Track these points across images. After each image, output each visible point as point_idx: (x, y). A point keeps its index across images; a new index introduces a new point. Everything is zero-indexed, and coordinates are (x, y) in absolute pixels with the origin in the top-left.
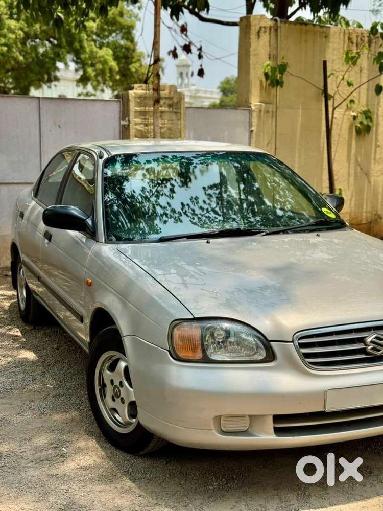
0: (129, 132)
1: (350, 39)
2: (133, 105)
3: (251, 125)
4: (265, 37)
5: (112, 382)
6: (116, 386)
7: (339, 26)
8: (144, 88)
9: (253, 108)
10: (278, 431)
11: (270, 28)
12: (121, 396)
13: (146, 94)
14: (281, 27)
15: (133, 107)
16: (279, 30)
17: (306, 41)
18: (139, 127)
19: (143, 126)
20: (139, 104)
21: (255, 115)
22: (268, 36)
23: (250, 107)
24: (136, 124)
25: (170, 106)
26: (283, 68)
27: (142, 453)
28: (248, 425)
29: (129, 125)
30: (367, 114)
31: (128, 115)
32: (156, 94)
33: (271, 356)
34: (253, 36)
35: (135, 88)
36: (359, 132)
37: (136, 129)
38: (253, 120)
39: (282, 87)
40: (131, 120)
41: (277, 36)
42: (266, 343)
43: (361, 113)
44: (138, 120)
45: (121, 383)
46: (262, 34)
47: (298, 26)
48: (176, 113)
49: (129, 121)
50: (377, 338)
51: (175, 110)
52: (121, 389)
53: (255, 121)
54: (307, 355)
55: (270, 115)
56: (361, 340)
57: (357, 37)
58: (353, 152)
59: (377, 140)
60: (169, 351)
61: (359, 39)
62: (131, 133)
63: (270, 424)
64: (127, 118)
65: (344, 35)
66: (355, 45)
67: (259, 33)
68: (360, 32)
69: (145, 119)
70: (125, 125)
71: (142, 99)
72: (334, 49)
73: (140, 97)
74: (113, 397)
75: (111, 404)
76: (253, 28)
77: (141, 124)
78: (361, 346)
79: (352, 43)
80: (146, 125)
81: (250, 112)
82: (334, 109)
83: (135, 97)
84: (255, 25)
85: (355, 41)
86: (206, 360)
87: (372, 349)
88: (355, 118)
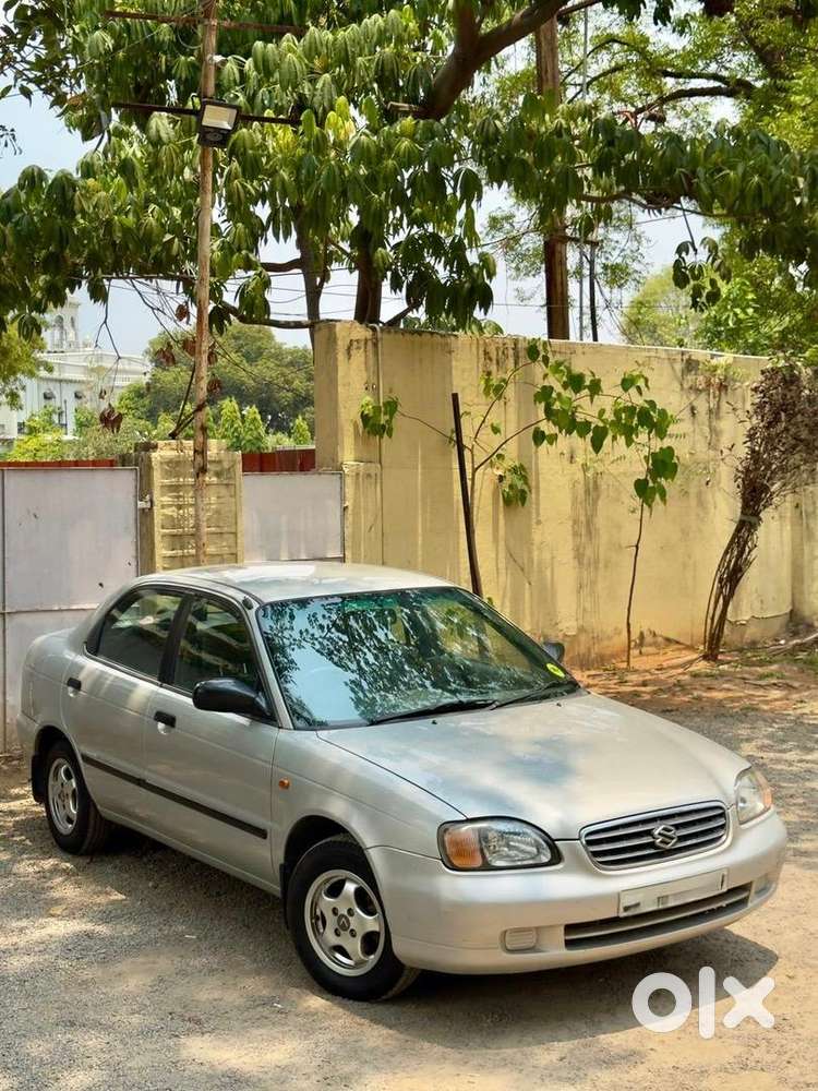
0: (153, 519)
1: (486, 353)
2: (159, 476)
3: (343, 499)
4: (358, 357)
5: (335, 911)
6: (343, 916)
7: (469, 333)
8: (174, 447)
9: (346, 471)
10: (570, 944)
11: (366, 340)
12: (351, 927)
13: (179, 456)
14: (382, 339)
15: (158, 479)
16: (380, 345)
17: (421, 360)
18: (168, 512)
19: (174, 508)
20: (168, 474)
21: (349, 481)
22: (363, 355)
23: (342, 470)
24: (163, 507)
25: (218, 474)
26: (392, 407)
27: (384, 997)
28: (534, 940)
29: (151, 509)
30: (520, 471)
31: (151, 494)
32: (199, 458)
33: (557, 858)
34: (341, 356)
35: (159, 446)
36: (508, 502)
37: (163, 515)
38: (347, 490)
39: (390, 436)
40: (155, 499)
41: (376, 354)
42: (551, 843)
43: (509, 471)
44: (166, 499)
45: (351, 912)
46: (353, 352)
47: (408, 336)
48: (227, 485)
49: (152, 501)
50: (664, 829)
51: (225, 482)
52: (350, 918)
53: (350, 491)
54: (596, 854)
55: (373, 480)
56: (649, 833)
57: (497, 349)
58: (502, 532)
59: (538, 514)
60: (442, 860)
61: (500, 353)
62: (156, 521)
63: (561, 936)
64: (148, 497)
65: (478, 348)
66: (494, 362)
67: (349, 350)
68: (500, 341)
69: (178, 497)
70: (143, 509)
71: (173, 466)
72: (463, 371)
73: (170, 462)
74: (336, 930)
75: (333, 940)
76: (340, 343)
77: (171, 506)
78: (650, 840)
79: (491, 359)
80: (180, 507)
81: (342, 476)
82: (474, 470)
83: (161, 463)
84: (344, 337)
85: (494, 357)
86: (487, 867)
87: (661, 842)
88: (501, 478)
